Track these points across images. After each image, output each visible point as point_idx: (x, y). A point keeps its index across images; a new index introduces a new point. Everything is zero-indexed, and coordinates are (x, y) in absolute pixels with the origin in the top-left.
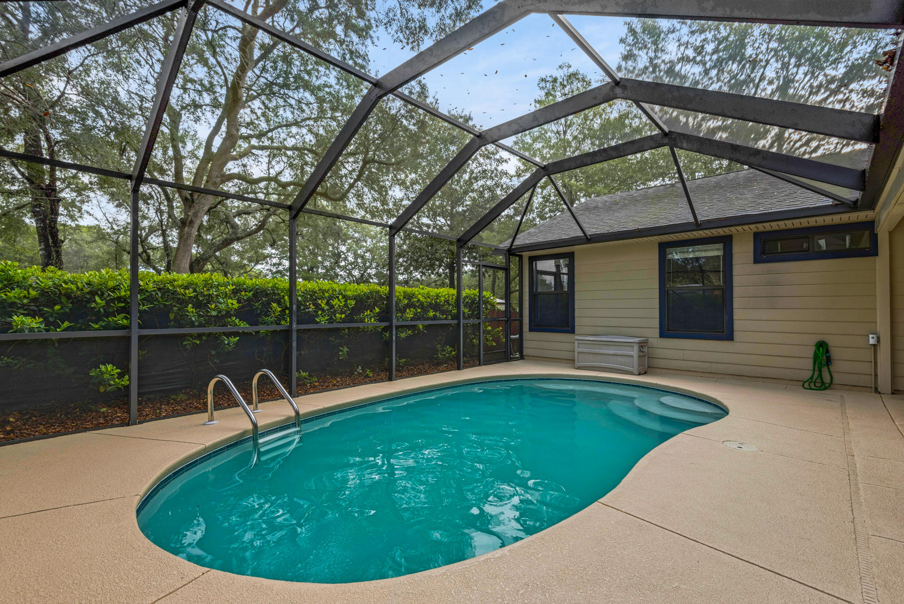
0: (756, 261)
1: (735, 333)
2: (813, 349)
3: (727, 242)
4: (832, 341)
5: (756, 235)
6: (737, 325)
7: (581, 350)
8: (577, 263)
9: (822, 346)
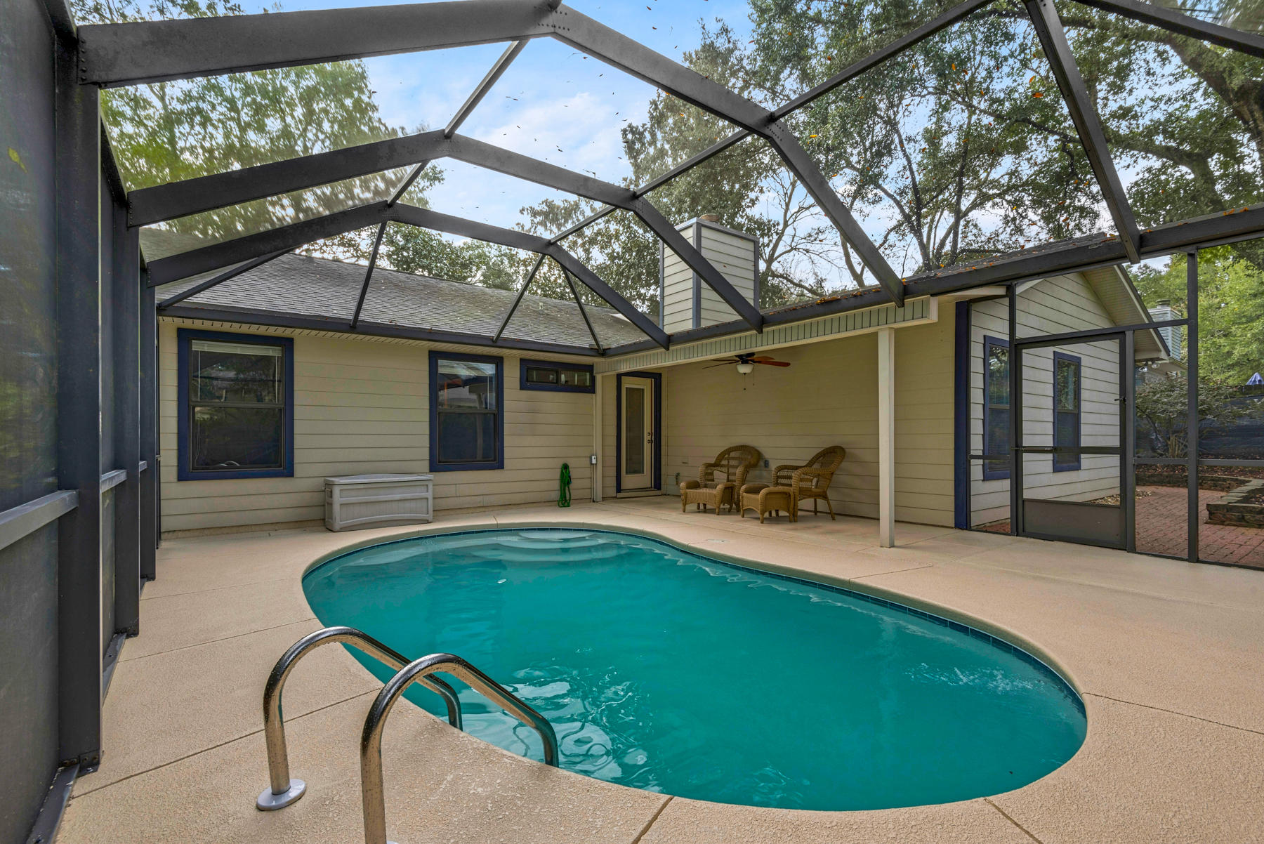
0: (522, 388)
1: (505, 461)
2: (559, 471)
3: (498, 361)
4: (571, 463)
5: (522, 361)
6: (507, 453)
7: (345, 500)
8: (298, 358)
9: (566, 467)
